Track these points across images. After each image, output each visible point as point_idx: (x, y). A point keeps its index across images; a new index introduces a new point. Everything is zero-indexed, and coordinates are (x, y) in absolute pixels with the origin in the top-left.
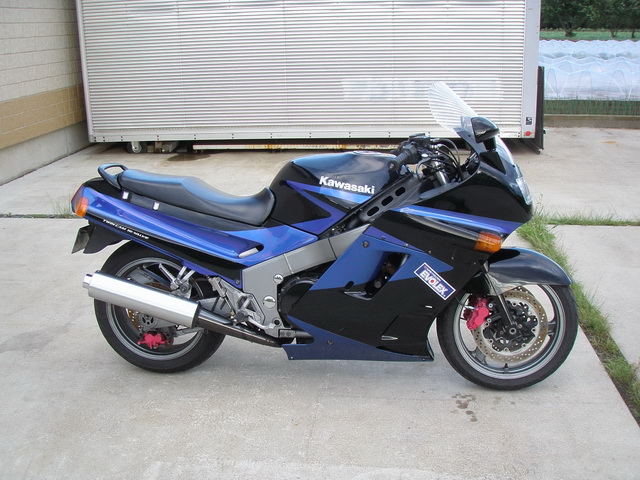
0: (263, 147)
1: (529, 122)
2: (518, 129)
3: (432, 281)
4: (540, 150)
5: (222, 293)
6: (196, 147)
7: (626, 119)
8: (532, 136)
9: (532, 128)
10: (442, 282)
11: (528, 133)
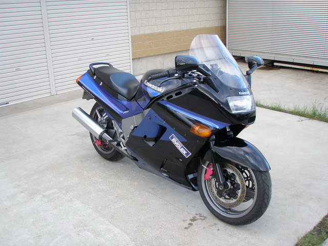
0: (309, 68)
3: (178, 145)
5: (115, 128)
6: (275, 64)
10: (182, 147)
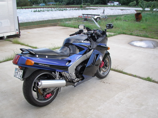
1: (17, 30)
2: (15, 32)
4: (20, 37)
7: (25, 27)
8: (18, 33)
9: (18, 31)
11: (17, 33)
